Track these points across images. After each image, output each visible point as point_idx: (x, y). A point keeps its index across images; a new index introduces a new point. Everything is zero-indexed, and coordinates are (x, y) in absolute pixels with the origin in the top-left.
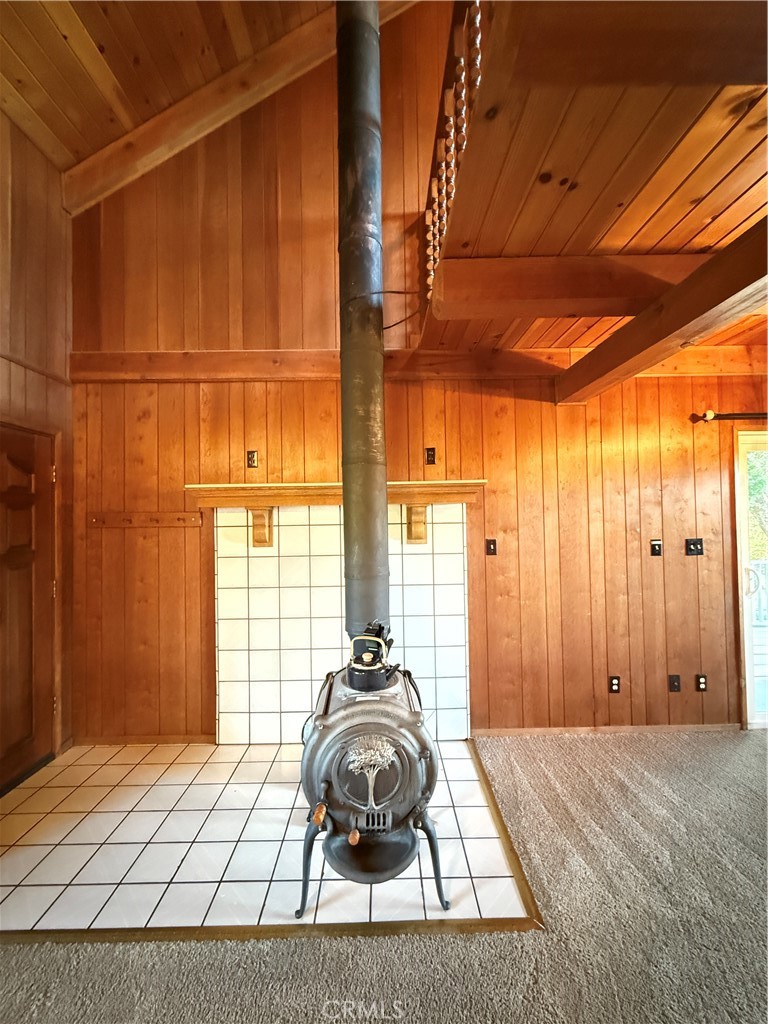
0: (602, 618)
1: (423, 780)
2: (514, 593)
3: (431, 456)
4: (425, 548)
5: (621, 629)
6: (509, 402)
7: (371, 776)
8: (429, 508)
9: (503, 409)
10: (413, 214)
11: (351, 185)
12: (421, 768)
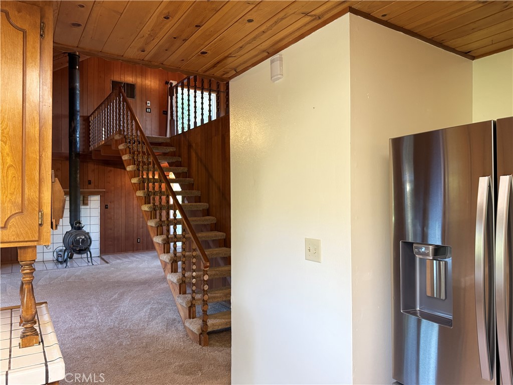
0: (136, 224)
1: (89, 242)
2: (113, 219)
3: (90, 182)
4: (88, 207)
5: (141, 227)
6: (112, 169)
7: (81, 240)
8: (89, 197)
9: (111, 171)
10: (85, 116)
11: (73, 126)
12: (89, 240)
